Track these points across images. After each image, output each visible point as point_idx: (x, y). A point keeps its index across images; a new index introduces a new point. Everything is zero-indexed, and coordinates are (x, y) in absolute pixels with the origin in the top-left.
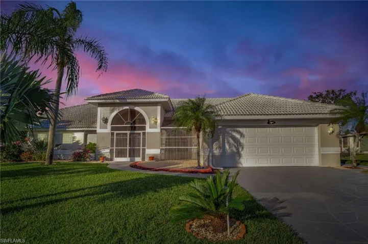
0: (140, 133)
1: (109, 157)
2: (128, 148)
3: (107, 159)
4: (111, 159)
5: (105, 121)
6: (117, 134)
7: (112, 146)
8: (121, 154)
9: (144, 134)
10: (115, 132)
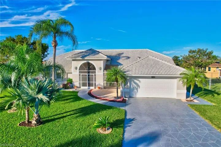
0: (93, 75)
1: (79, 86)
2: (87, 82)
3: (78, 87)
4: (80, 87)
5: (76, 68)
6: (82, 75)
7: (80, 81)
8: (84, 85)
9: (95, 75)
10: (81, 74)
